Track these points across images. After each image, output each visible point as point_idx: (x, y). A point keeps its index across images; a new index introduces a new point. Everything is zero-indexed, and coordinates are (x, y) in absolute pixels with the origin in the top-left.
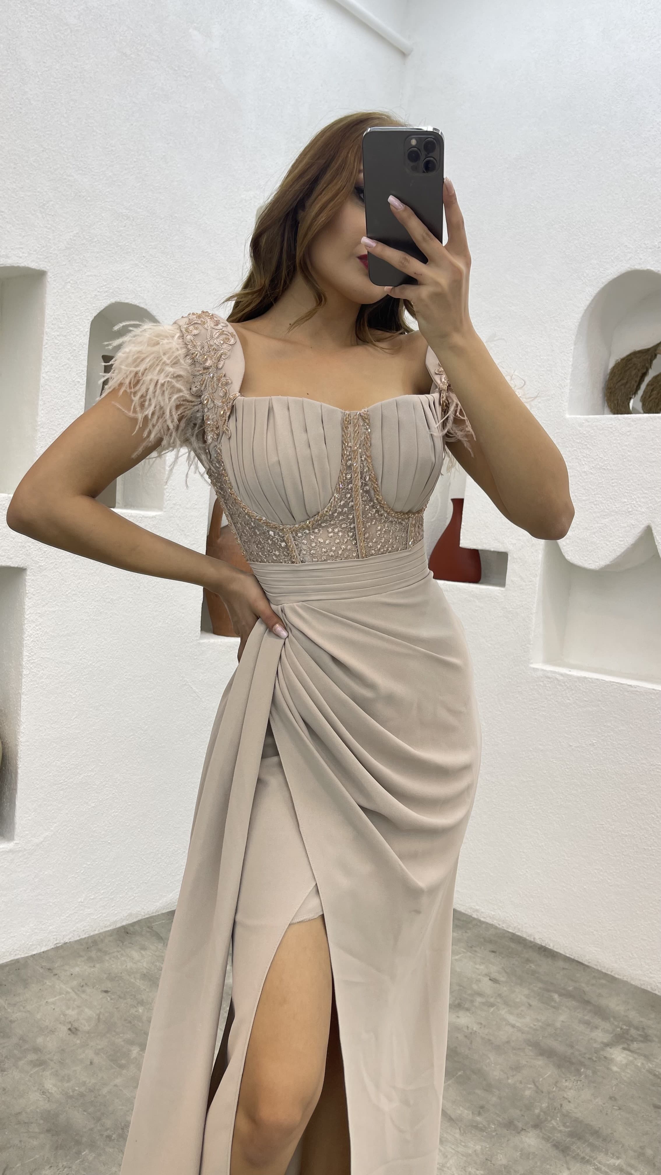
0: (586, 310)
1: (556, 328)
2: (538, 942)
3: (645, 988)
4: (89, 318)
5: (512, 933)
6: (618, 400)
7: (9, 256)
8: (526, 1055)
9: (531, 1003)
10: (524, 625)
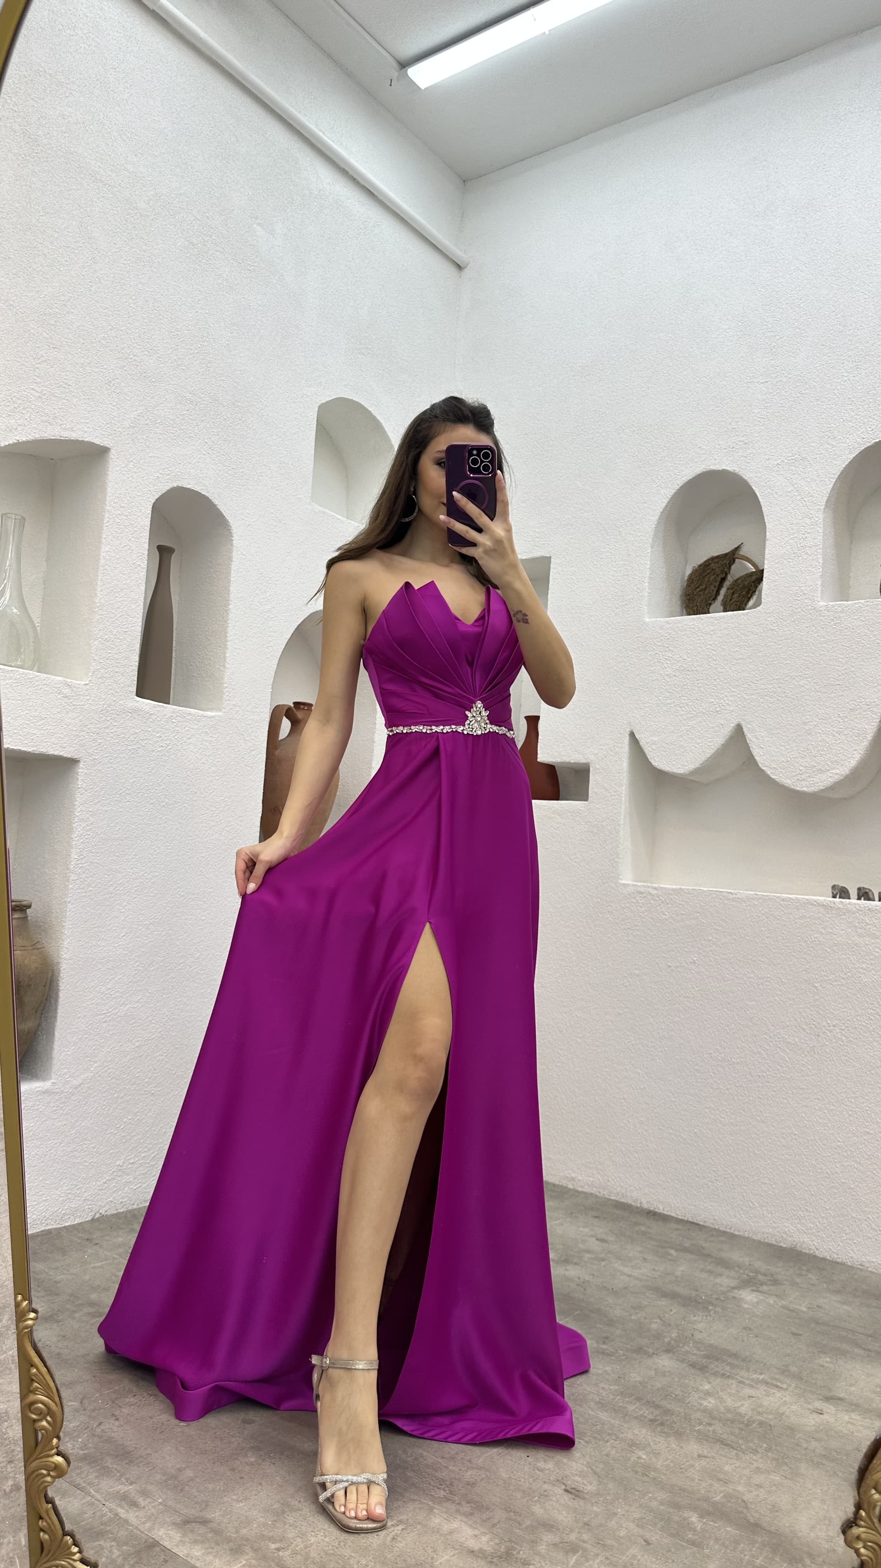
0: (662, 513)
1: (631, 532)
2: (645, 1206)
3: (770, 1242)
4: (151, 499)
5: (616, 1200)
7: (74, 429)
8: (648, 1297)
9: (646, 1257)
10: (611, 838)
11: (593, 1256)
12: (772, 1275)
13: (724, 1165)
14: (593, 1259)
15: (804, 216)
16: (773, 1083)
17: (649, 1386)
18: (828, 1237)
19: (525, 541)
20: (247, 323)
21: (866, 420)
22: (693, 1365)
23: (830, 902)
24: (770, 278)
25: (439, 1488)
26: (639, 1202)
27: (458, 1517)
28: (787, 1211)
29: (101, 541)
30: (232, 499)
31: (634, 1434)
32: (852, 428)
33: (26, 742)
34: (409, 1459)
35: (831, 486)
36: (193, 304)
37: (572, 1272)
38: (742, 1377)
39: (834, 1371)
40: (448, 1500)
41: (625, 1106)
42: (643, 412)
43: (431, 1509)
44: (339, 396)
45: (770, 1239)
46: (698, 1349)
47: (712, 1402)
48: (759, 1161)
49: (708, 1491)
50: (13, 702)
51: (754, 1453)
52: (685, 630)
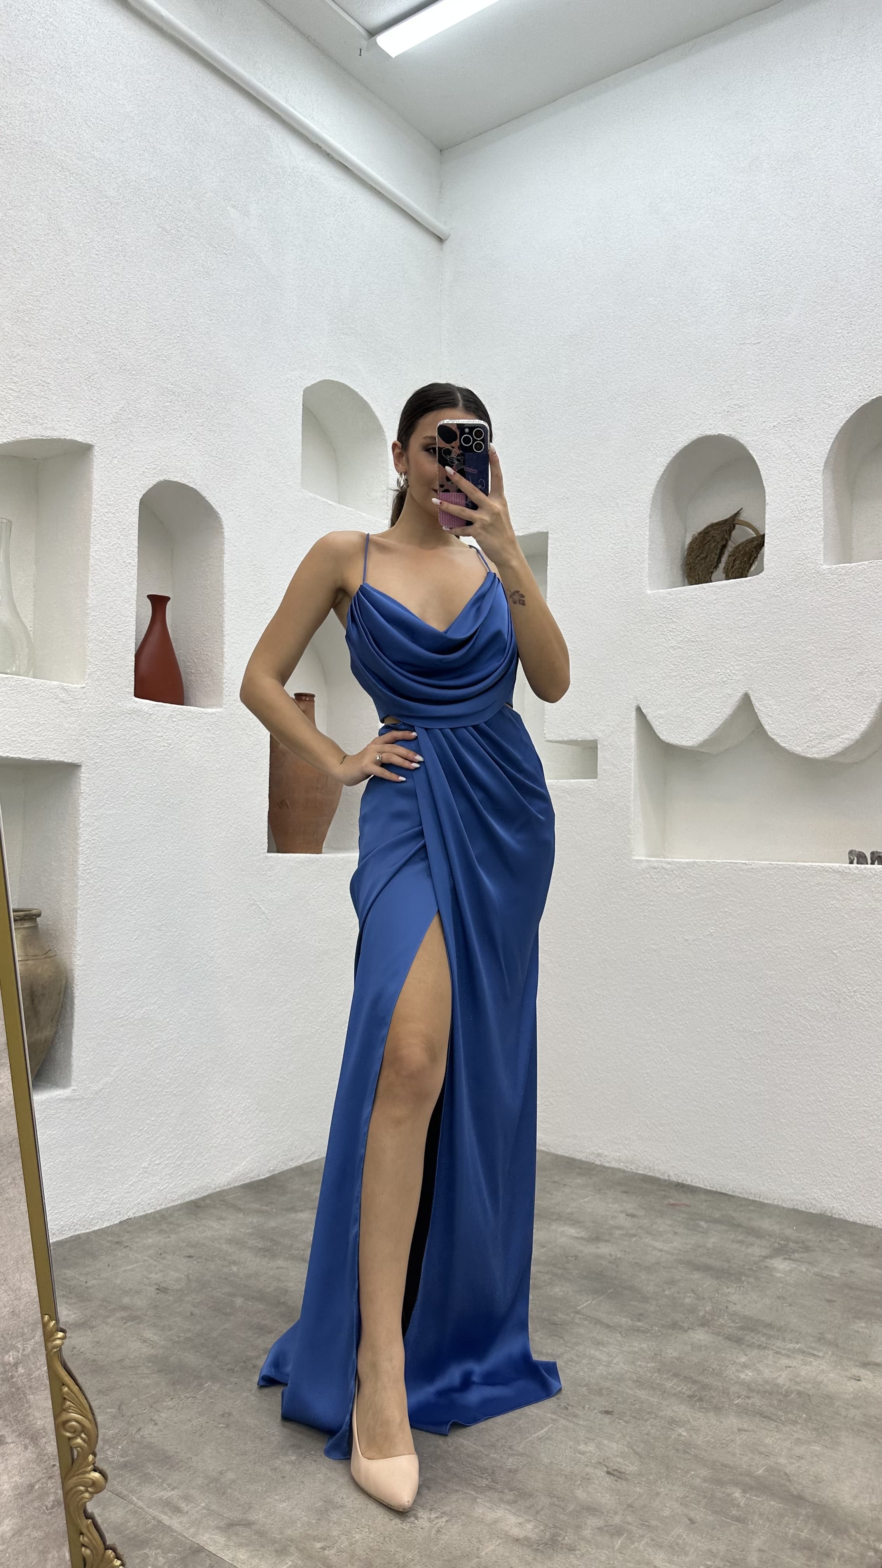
0: (659, 481)
1: (628, 503)
2: (674, 1179)
3: (799, 1209)
4: (138, 496)
5: (644, 1174)
6: (699, 575)
7: (55, 428)
8: (680, 1272)
9: (676, 1230)
10: (622, 815)
11: (624, 1232)
12: (803, 1242)
13: (750, 1135)
14: (623, 1234)
15: (790, 170)
16: (796, 1051)
17: (686, 1362)
18: (857, 1202)
19: (521, 517)
20: (226, 308)
21: (862, 377)
22: (729, 1338)
23: (845, 868)
24: (758, 236)
25: (482, 1477)
26: (667, 1174)
27: (502, 1505)
28: (815, 1178)
29: (90, 540)
30: (220, 490)
31: (673, 1411)
32: (849, 386)
33: (25, 749)
34: (450, 1449)
35: (829, 447)
36: (170, 293)
37: (604, 1249)
38: (778, 1348)
39: (870, 1337)
40: (489, 1488)
41: (647, 1080)
42: (635, 380)
43: (474, 1499)
44: (323, 379)
45: (799, 1206)
46: (733, 1321)
47: (750, 1374)
48: (785, 1129)
49: (750, 1466)
50: (10, 710)
51: (794, 1424)
52: (687, 600)
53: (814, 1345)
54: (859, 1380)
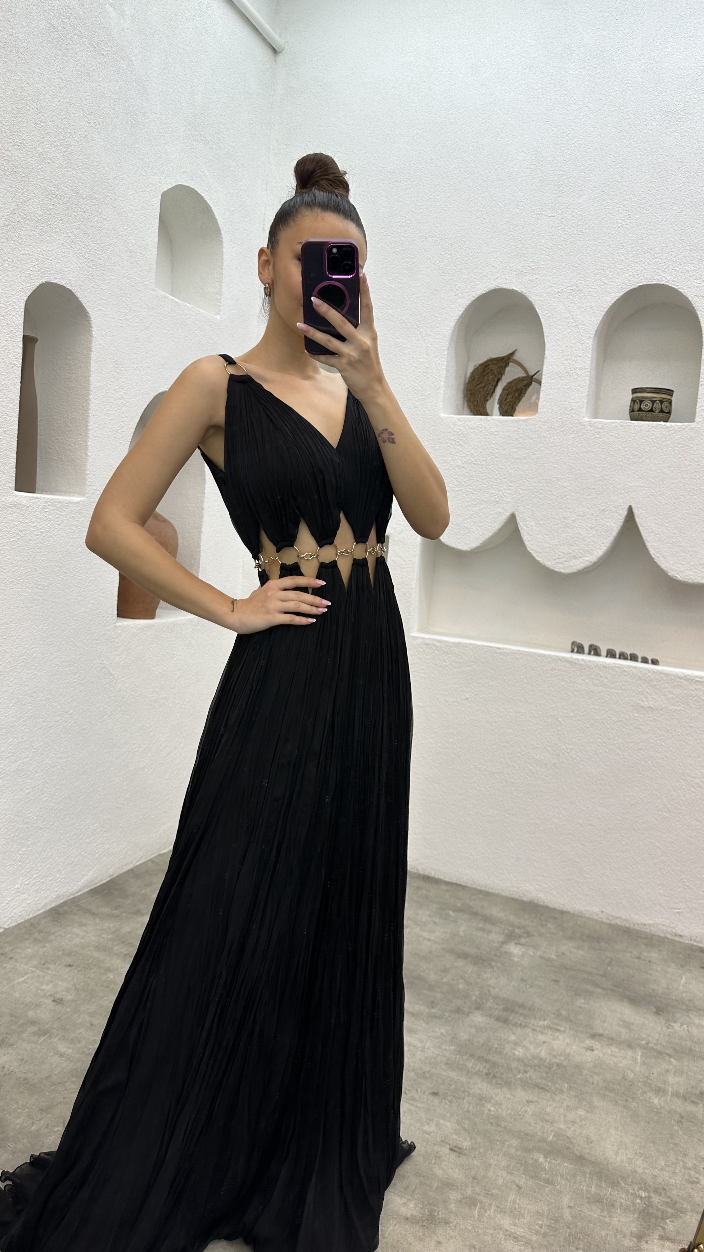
1: (431, 333)
4: (24, 298)
6: (477, 401)
10: (405, 599)
30: (91, 291)
32: (621, 270)
44: (176, 184)
49: (543, 1133)
51: (561, 1093)
52: (474, 428)
53: (555, 1021)
54: (593, 1050)
